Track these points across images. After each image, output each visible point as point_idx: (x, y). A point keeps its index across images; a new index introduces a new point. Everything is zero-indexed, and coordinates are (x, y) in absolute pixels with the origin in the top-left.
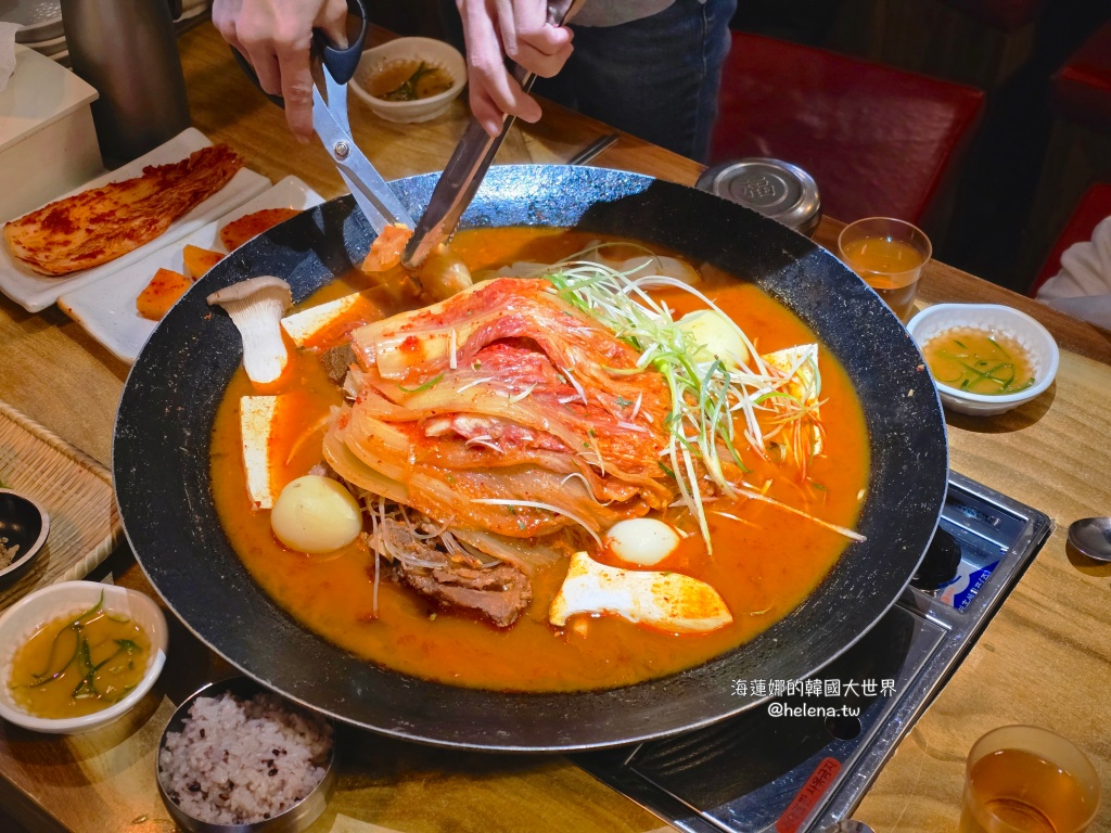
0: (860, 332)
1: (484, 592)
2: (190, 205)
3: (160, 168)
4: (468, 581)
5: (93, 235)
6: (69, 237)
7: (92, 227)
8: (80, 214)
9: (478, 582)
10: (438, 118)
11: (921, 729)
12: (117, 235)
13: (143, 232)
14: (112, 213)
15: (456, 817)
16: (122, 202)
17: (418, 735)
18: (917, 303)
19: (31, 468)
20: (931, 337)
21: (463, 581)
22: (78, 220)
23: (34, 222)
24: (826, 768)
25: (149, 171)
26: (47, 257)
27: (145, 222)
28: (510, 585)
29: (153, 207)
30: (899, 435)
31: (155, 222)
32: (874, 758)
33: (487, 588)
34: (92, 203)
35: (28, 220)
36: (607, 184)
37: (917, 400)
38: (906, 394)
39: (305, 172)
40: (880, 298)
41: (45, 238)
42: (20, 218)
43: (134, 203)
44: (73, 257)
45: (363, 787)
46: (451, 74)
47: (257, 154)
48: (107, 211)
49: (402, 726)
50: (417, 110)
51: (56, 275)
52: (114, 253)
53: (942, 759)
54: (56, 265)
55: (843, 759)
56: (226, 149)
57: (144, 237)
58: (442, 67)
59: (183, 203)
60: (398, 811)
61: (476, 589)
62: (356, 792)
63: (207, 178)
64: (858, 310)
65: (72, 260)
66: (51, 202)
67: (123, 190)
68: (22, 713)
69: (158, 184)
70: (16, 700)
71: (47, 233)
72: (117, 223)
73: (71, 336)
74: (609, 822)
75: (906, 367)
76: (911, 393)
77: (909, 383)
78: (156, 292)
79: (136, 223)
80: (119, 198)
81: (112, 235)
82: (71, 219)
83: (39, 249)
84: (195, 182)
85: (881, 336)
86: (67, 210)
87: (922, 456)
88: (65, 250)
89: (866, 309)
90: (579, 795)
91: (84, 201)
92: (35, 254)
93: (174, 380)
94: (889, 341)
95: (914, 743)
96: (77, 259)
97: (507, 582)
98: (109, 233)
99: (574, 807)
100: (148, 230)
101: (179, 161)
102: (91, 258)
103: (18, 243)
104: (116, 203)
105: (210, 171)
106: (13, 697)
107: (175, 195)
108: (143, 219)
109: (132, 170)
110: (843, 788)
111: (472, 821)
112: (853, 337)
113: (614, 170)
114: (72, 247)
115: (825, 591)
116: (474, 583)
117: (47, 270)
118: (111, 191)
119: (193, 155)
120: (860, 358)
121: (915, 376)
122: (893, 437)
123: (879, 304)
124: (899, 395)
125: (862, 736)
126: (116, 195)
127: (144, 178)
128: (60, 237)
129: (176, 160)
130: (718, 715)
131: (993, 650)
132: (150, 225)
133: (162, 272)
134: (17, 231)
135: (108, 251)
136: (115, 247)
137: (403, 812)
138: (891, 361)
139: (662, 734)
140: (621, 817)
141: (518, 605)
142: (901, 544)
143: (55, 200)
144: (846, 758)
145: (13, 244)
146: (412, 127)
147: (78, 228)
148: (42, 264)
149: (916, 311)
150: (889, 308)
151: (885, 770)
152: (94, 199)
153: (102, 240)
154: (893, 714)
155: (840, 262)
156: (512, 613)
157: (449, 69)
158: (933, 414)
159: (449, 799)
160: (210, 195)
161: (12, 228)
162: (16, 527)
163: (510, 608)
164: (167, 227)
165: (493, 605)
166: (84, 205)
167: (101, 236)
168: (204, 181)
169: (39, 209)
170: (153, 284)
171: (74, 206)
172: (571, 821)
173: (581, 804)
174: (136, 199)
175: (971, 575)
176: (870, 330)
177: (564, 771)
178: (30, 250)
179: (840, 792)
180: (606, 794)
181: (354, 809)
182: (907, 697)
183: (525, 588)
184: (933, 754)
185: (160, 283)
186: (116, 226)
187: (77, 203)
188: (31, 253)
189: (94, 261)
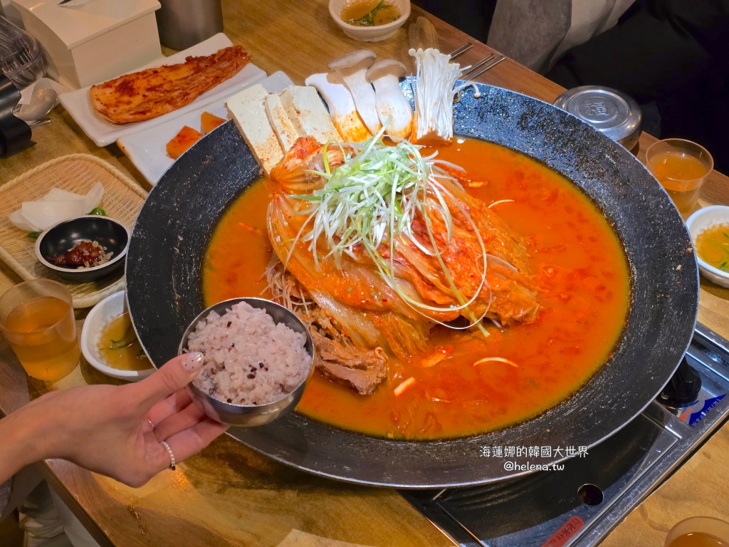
0: (650, 220)
1: (354, 370)
2: (211, 85)
3: (196, 59)
4: (343, 361)
5: (146, 99)
6: (131, 99)
7: (147, 94)
8: (141, 84)
9: (351, 363)
10: (387, 40)
11: (646, 506)
12: (162, 101)
13: (179, 100)
14: (161, 85)
15: (314, 517)
16: (168, 79)
17: (290, 461)
18: (700, 202)
19: (124, 207)
20: (706, 228)
21: (340, 360)
22: (139, 88)
23: (111, 87)
24: (572, 523)
25: (189, 60)
26: (115, 111)
27: (181, 93)
28: (372, 367)
29: (188, 84)
30: (665, 297)
31: (187, 94)
32: (608, 522)
33: (356, 367)
34: (150, 78)
35: (107, 85)
36: (489, 97)
37: (682, 273)
38: (675, 268)
39: (292, 70)
40: (669, 197)
41: (116, 98)
42: (102, 83)
43: (177, 80)
44: (131, 112)
45: (257, 488)
46: (400, 10)
47: (262, 54)
48: (158, 84)
49: (281, 454)
50: (373, 33)
51: (119, 123)
52: (157, 113)
53: (657, 529)
54: (119, 117)
55: (586, 520)
56: (240, 49)
57: (179, 104)
58: (395, 5)
59: (208, 84)
60: (277, 508)
61: (349, 367)
62: (252, 491)
63: (225, 68)
64: (652, 203)
65: (131, 114)
66: (123, 75)
67: (171, 71)
68: (103, 364)
69: (194, 69)
70: (100, 355)
71: (118, 95)
72: (163, 92)
73: (123, 165)
74: (415, 537)
75: (679, 248)
76: (679, 267)
77: (679, 259)
78: (180, 141)
79: (176, 94)
80: (167, 76)
81: (159, 100)
82: (135, 87)
83: (111, 105)
84: (218, 69)
85: (665, 224)
86: (133, 81)
87: (678, 314)
88: (127, 107)
89: (659, 203)
90: (399, 515)
91: (145, 76)
92: (108, 108)
93: (178, 202)
94: (671, 228)
95: (639, 515)
96: (134, 114)
97: (370, 364)
98: (157, 99)
99: (394, 523)
100: (182, 99)
101: (210, 55)
102: (143, 115)
103: (98, 100)
104: (164, 79)
105: (228, 64)
106: (99, 353)
107: (203, 78)
108: (180, 91)
109: (179, 58)
110: (582, 539)
111: (324, 522)
112: (646, 223)
113: (495, 87)
114: (132, 106)
115: (590, 401)
116: (347, 363)
117: (113, 120)
118: (163, 71)
119: (219, 52)
120: (648, 238)
121: (684, 256)
122: (661, 298)
123: (668, 201)
124: (671, 268)
125: (603, 505)
126: (166, 74)
127: (186, 64)
128: (126, 98)
129: (208, 54)
130: (495, 477)
131: (709, 457)
132: (184, 96)
133: (186, 129)
134: (98, 92)
135: (154, 111)
136: (159, 109)
137: (280, 509)
138: (669, 243)
139: (454, 485)
140: (424, 535)
141: (375, 382)
142: (650, 375)
143: (127, 74)
144: (589, 518)
145: (95, 100)
146: (368, 44)
147: (138, 94)
148: (110, 115)
149: (699, 207)
150: (674, 205)
151: (615, 531)
152: (151, 75)
153: (152, 103)
154: (628, 493)
155: (645, 168)
156: (370, 386)
157: (399, 7)
158: (692, 285)
159: (311, 504)
160: (226, 79)
161: (95, 89)
162: (112, 241)
163: (369, 383)
164: (195, 98)
165: (358, 379)
166: (144, 78)
167: (152, 100)
168: (223, 70)
169: (115, 78)
170: (179, 136)
171: (138, 78)
172: (390, 532)
173: (399, 522)
174: (178, 78)
175: (706, 401)
176: (658, 219)
177: (392, 498)
178: (106, 105)
179: (580, 541)
180: (417, 518)
181: (249, 502)
182: (640, 482)
183: (381, 370)
184: (652, 524)
185: (184, 135)
186: (162, 95)
187: (140, 77)
188: (105, 108)
189: (144, 117)
